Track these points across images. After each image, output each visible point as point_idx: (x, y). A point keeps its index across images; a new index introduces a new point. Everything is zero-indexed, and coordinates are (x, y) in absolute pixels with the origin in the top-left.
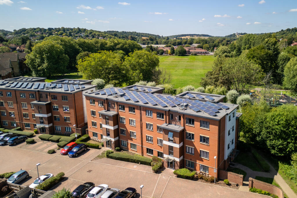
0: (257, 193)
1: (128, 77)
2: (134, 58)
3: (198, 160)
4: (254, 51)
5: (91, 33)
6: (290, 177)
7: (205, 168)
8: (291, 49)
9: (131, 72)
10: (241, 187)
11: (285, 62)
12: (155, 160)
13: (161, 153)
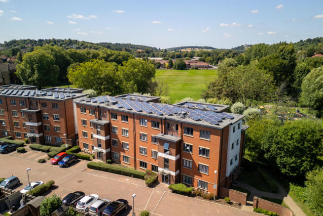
0: (263, 214)
1: (122, 88)
2: (128, 68)
3: (197, 175)
4: (266, 61)
5: (82, 45)
6: (303, 200)
7: (204, 184)
8: (311, 61)
9: (124, 83)
10: (244, 207)
11: (303, 74)
12: (148, 173)
13: (156, 166)
